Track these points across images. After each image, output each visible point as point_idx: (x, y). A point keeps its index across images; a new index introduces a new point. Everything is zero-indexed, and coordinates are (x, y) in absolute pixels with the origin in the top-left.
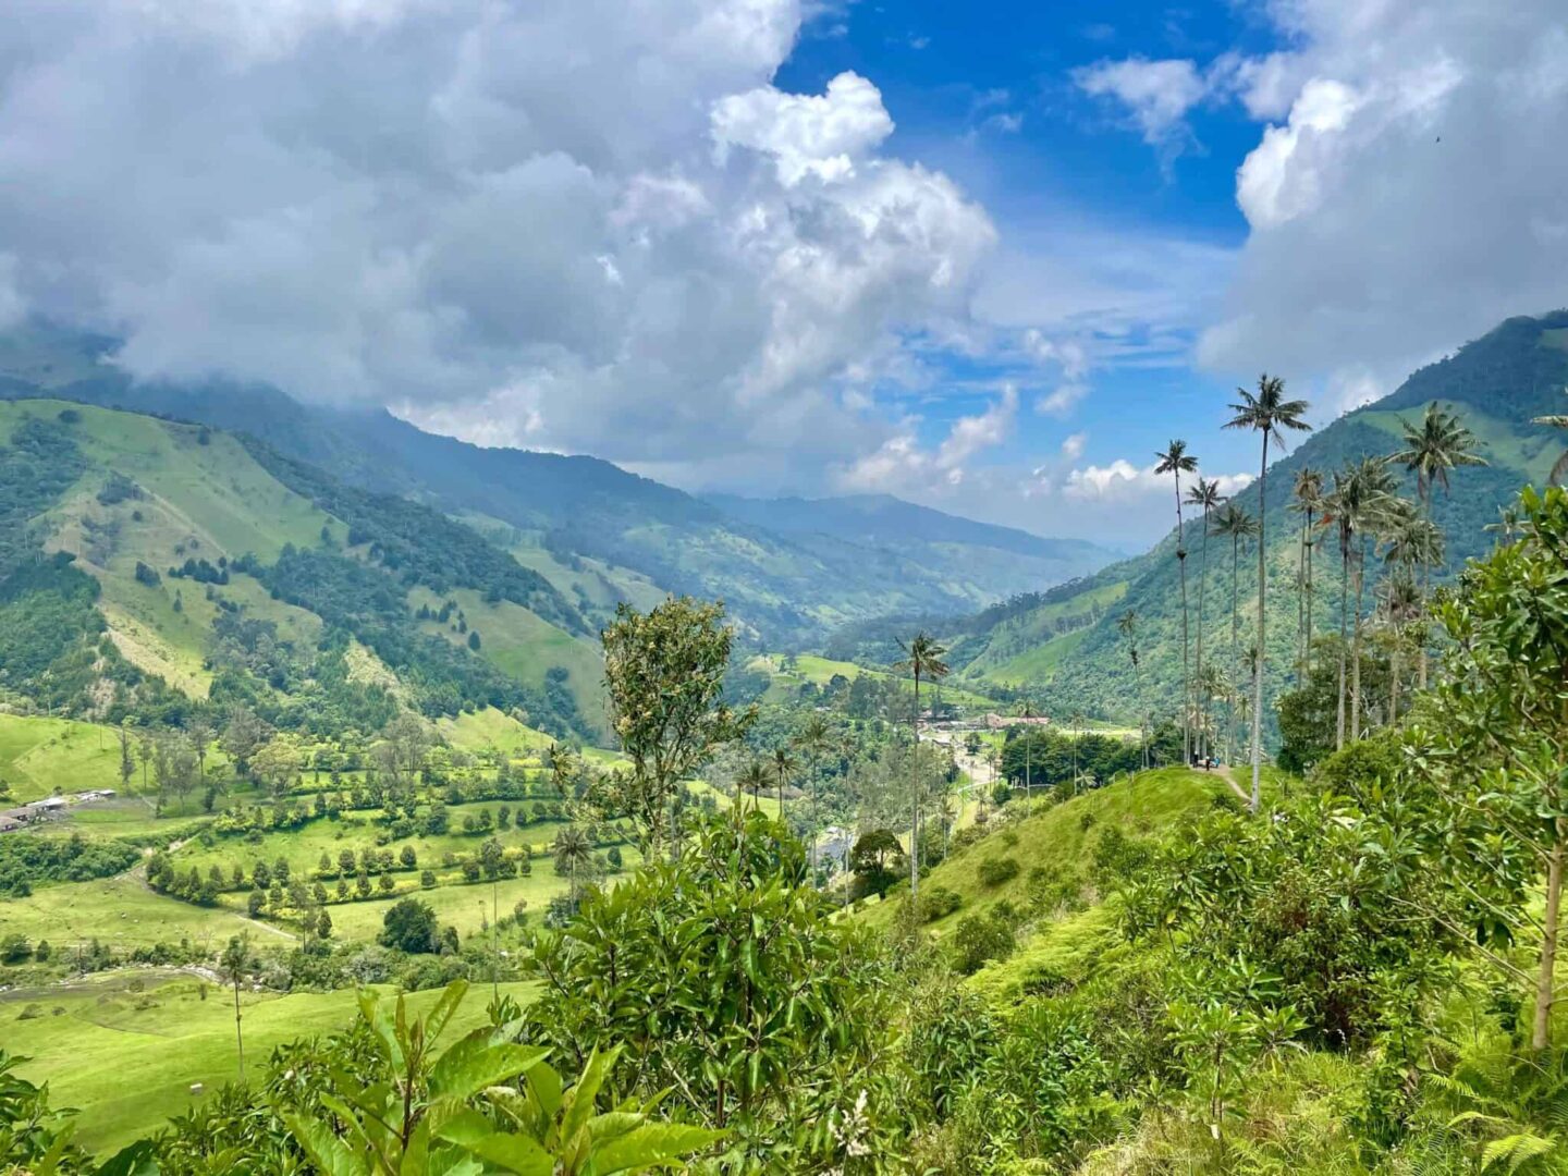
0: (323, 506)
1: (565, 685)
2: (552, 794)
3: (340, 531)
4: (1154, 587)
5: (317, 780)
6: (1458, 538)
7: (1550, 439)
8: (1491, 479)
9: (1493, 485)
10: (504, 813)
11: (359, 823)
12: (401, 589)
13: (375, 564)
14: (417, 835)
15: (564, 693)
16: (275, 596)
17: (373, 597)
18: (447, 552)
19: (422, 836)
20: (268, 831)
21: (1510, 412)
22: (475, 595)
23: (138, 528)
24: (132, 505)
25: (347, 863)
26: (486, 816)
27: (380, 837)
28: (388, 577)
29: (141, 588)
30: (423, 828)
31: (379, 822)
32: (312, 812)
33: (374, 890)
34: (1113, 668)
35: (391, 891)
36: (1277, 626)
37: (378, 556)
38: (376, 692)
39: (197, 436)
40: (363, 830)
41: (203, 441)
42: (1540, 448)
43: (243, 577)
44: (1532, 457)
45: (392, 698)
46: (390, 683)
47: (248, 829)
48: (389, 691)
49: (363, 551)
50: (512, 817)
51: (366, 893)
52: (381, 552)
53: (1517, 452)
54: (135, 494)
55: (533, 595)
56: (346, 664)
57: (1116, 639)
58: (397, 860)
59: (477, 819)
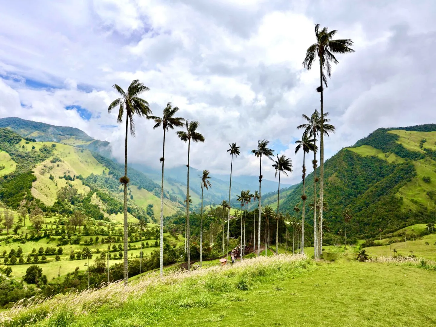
0: (105, 166)
1: (152, 209)
2: (118, 234)
3: (107, 171)
4: (299, 189)
5: (52, 227)
6: (371, 175)
7: (392, 153)
8: (378, 162)
9: (379, 163)
10: (97, 239)
11: (54, 239)
12: (118, 185)
13: (114, 179)
14: (70, 244)
15: (151, 211)
16: (83, 184)
17: (110, 186)
18: (135, 178)
19: (71, 244)
20: (29, 240)
21: (381, 148)
22: (136, 187)
23: (58, 168)
24: (58, 163)
25: (41, 251)
26: (91, 239)
27: (58, 244)
28: (116, 182)
29: (50, 180)
30: (72, 242)
31: (59, 239)
32: (43, 235)
33: (39, 260)
34: (288, 207)
35: (44, 261)
36: (328, 197)
37: (114, 177)
38: (96, 207)
39: (81, 151)
40: (54, 242)
41: (82, 152)
42: (389, 155)
43: (78, 180)
44: (388, 157)
45: (99, 208)
46: (100, 204)
47: (22, 239)
48: (99, 206)
49: (111, 176)
50: (100, 240)
51: (36, 261)
52: (115, 176)
53: (384, 156)
54: (60, 161)
55: (155, 189)
56: (91, 199)
57: (290, 201)
58: (57, 251)
59: (89, 240)
